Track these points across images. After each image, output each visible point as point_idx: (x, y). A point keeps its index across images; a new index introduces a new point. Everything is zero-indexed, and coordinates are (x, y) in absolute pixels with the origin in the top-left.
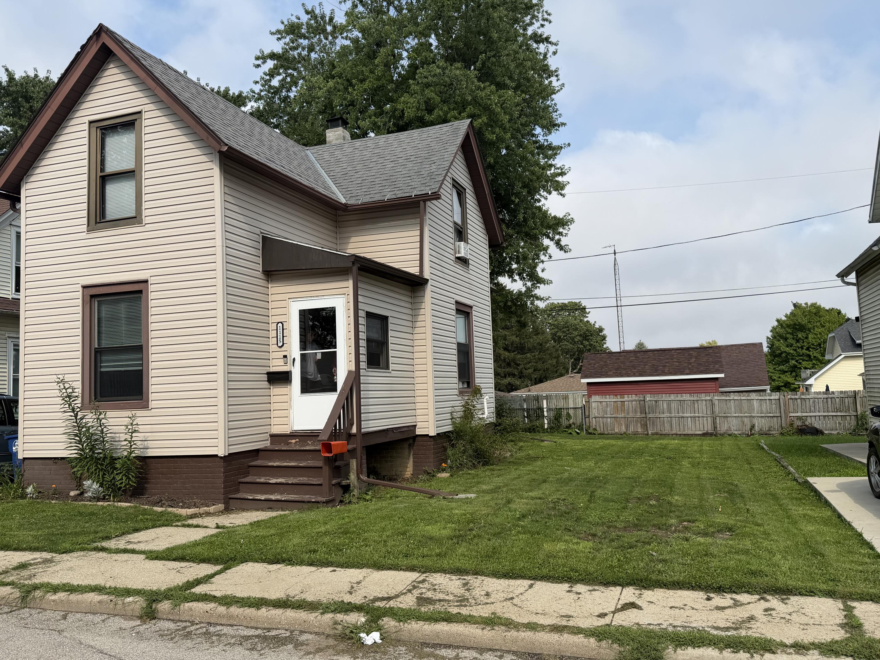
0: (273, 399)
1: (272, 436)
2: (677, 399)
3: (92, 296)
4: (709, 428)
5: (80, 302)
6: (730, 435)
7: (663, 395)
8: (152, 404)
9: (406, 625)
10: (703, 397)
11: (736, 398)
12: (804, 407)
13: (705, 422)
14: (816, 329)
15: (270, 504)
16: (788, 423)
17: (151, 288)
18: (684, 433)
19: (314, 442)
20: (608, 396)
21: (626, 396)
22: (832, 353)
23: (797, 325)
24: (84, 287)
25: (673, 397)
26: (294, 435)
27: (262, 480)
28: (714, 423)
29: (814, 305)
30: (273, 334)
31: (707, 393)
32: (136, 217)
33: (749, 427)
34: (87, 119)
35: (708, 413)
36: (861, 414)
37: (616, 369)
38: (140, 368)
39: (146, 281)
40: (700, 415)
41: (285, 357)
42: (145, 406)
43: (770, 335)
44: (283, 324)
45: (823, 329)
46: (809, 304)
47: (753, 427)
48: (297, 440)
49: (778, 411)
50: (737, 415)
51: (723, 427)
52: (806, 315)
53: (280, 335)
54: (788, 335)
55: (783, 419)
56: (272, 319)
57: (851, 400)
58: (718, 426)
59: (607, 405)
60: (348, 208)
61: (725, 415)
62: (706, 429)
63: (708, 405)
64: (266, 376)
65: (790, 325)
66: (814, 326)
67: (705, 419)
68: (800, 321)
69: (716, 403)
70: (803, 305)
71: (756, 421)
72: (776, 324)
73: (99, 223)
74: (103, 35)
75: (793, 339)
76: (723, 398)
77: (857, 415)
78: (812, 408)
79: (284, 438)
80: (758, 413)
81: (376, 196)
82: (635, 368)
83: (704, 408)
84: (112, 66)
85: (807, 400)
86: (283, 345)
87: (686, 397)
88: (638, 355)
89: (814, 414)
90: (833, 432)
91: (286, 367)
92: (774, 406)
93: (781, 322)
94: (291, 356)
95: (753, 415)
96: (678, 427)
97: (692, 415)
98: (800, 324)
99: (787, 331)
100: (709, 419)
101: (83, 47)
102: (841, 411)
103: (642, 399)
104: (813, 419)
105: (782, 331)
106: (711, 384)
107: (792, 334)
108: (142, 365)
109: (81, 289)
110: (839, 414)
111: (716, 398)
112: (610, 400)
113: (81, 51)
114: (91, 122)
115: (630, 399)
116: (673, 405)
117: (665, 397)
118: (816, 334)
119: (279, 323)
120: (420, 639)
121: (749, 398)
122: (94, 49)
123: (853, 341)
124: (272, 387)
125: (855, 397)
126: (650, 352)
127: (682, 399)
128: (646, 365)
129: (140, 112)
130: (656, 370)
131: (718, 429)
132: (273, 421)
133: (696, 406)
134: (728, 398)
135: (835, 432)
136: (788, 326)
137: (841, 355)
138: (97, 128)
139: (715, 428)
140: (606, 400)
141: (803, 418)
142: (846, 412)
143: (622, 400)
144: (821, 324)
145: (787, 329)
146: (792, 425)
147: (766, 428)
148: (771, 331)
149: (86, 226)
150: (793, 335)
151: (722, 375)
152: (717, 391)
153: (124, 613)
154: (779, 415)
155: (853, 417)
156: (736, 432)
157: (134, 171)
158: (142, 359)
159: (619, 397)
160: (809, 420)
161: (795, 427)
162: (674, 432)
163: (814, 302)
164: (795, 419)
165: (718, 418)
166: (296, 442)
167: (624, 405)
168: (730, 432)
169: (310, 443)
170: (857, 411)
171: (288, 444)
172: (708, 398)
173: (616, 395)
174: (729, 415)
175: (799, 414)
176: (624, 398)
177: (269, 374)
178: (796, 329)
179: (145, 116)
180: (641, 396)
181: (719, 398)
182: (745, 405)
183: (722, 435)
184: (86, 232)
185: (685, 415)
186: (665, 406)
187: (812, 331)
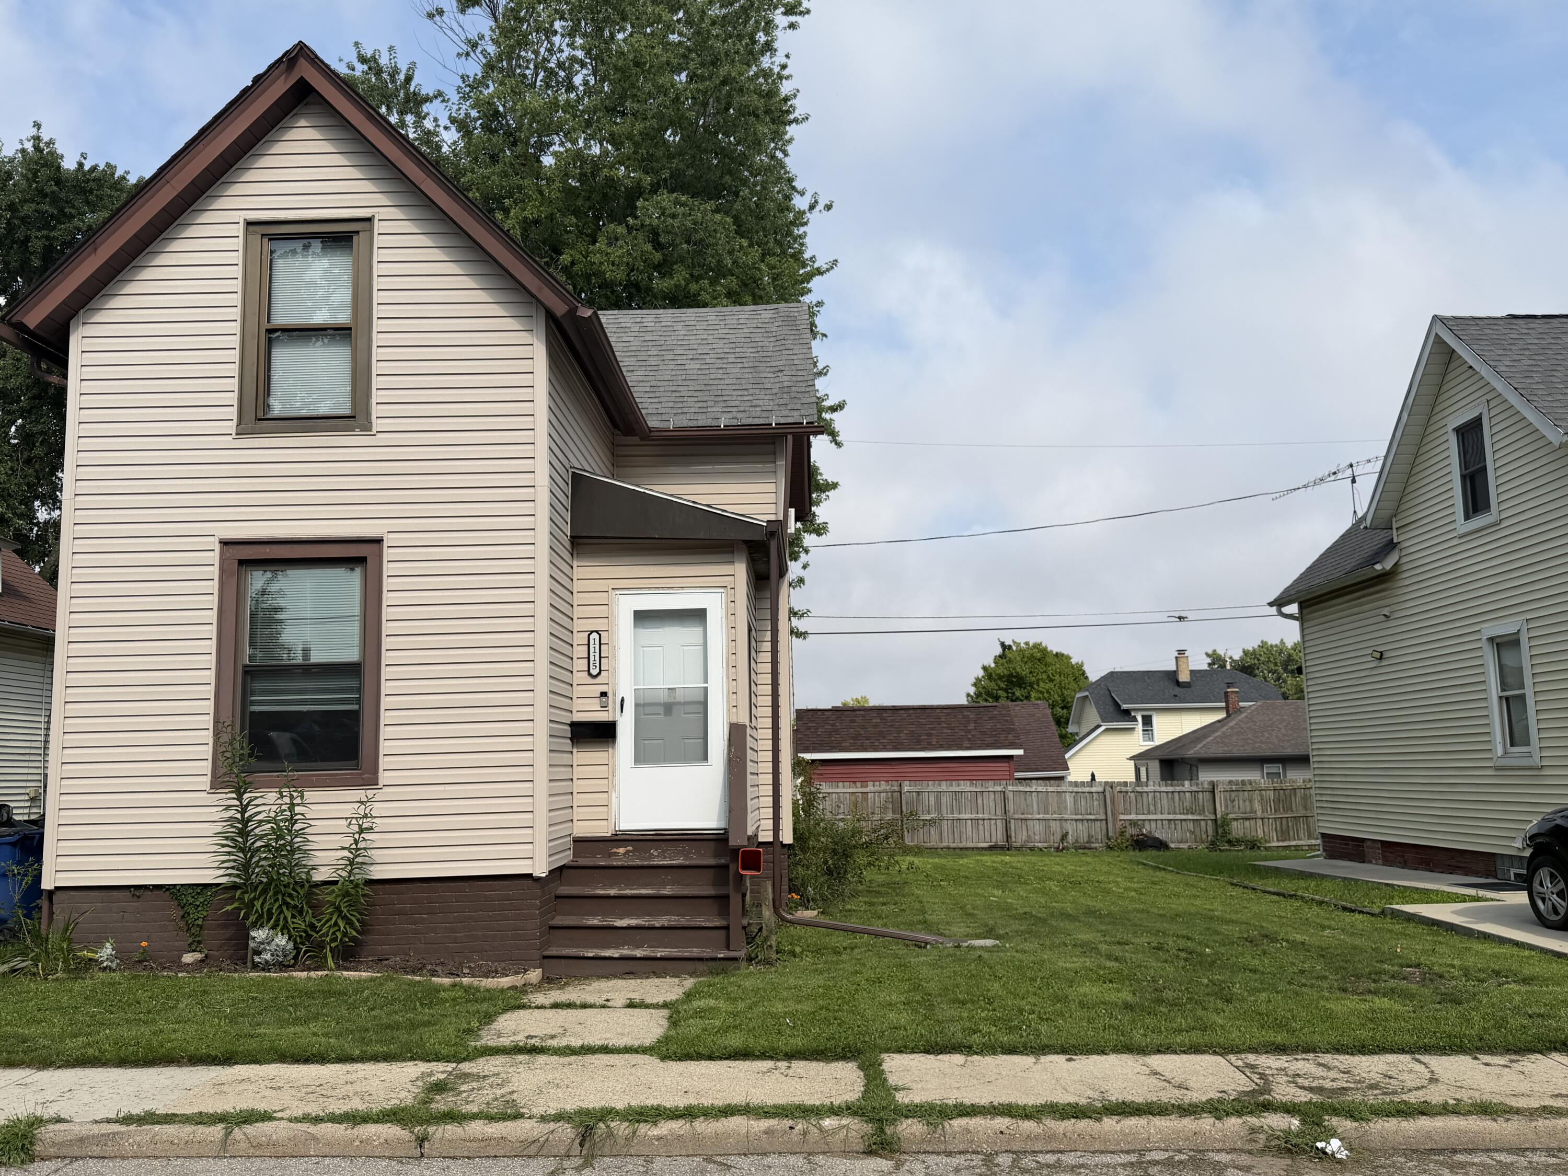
0: (578, 772)
1: (578, 841)
2: (951, 789)
3: (241, 562)
4: (998, 837)
5: (214, 572)
6: (1031, 849)
7: (930, 783)
8: (384, 777)
9: (1371, 1125)
10: (991, 787)
11: (1040, 789)
12: (1139, 805)
13: (993, 827)
14: (1042, 684)
15: (630, 965)
16: (1118, 830)
17: (388, 554)
18: (961, 845)
19: (664, 851)
20: (840, 784)
21: (870, 783)
22: (1079, 722)
23: (1015, 677)
24: (225, 543)
25: (944, 786)
26: (620, 839)
27: (595, 922)
28: (1007, 829)
29: (1037, 646)
30: (581, 651)
31: (997, 780)
32: (354, 417)
33: (1058, 837)
34: (241, 217)
35: (998, 813)
36: (1222, 817)
37: (853, 738)
38: (355, 707)
39: (379, 541)
40: (986, 816)
41: (604, 694)
42: (370, 780)
43: (972, 691)
44: (600, 635)
45: (1051, 685)
46: (1031, 644)
47: (1064, 837)
48: (630, 848)
49: (1102, 811)
50: (1041, 816)
51: (1019, 837)
52: (1026, 662)
53: (595, 656)
54: (1000, 693)
55: (1110, 825)
56: (578, 625)
57: (1208, 796)
58: (1013, 835)
59: (839, 798)
60: (652, 434)
61: (1022, 816)
62: (994, 840)
63: (998, 800)
64: (569, 728)
65: (1003, 677)
66: (1038, 680)
67: (993, 822)
68: (1018, 670)
69: (1011, 795)
70: (1022, 645)
71: (1070, 827)
72: (981, 673)
73: (260, 420)
74: (302, 62)
75: (1007, 698)
76: (1021, 788)
77: (1216, 820)
78: (1152, 808)
79: (601, 845)
80: (1071, 814)
81: (700, 417)
82: (884, 737)
83: (993, 804)
84: (303, 123)
85: (1145, 795)
86: (599, 674)
87: (966, 786)
88: (884, 715)
89: (1154, 817)
90: (1182, 846)
91: (605, 714)
92: (1096, 803)
93: (990, 671)
94: (614, 695)
95: (1066, 816)
96: (951, 836)
97: (973, 816)
98: (1018, 676)
99: (998, 686)
100: (999, 822)
101: (257, 80)
102: (1192, 813)
103: (896, 788)
104: (1153, 824)
105: (992, 685)
106: (1004, 766)
107: (1006, 691)
108: (358, 701)
109: (217, 547)
110: (1190, 817)
111: (1010, 788)
112: (845, 790)
113: (252, 86)
114: (249, 224)
115: (877, 788)
116: (944, 799)
117: (932, 787)
118: (1042, 693)
119: (592, 632)
120: (1400, 1144)
121: (1059, 789)
122: (280, 87)
123: (1118, 706)
124: (575, 751)
125: (1213, 792)
126: (903, 712)
127: (957, 789)
128: (902, 732)
129: (369, 220)
130: (919, 742)
131: (1013, 839)
132: (578, 813)
133: (980, 801)
134: (1028, 789)
135: (1184, 846)
136: (1000, 677)
137: (1098, 726)
138: (263, 235)
139: (1008, 837)
140: (838, 791)
141: (1140, 823)
142: (1200, 814)
143: (864, 790)
144: (1048, 676)
145: (999, 682)
146: (1122, 833)
147: (1084, 837)
148: (975, 685)
149: (235, 423)
150: (1008, 693)
151: (1020, 752)
152: (1011, 777)
153: (826, 1148)
154: (1103, 817)
155: (1210, 822)
156: (1040, 845)
157: (350, 329)
158: (359, 690)
159: (858, 784)
160: (1147, 824)
161: (1127, 835)
162: (945, 844)
163: (1038, 641)
164: (1127, 824)
165: (1012, 821)
166: (628, 852)
167: (866, 799)
168: (1031, 845)
169: (655, 854)
170: (1215, 813)
171: (610, 855)
172: (998, 788)
173: (855, 782)
174: (1030, 816)
175: (1133, 817)
176: (867, 786)
177: (573, 725)
178: (1012, 682)
179: (378, 227)
180: (895, 783)
181: (1015, 789)
182: (1053, 800)
183: (1018, 849)
184: (234, 436)
185: (963, 816)
186: (932, 799)
187: (1036, 686)
